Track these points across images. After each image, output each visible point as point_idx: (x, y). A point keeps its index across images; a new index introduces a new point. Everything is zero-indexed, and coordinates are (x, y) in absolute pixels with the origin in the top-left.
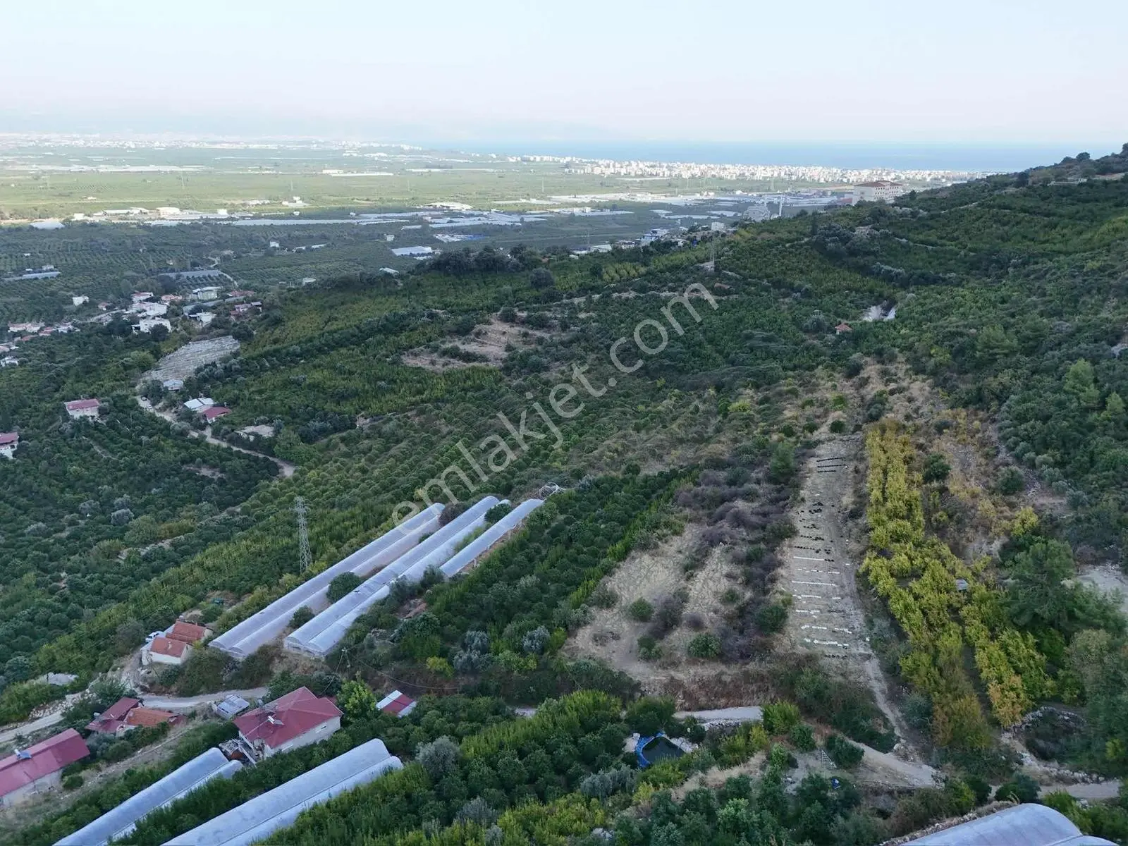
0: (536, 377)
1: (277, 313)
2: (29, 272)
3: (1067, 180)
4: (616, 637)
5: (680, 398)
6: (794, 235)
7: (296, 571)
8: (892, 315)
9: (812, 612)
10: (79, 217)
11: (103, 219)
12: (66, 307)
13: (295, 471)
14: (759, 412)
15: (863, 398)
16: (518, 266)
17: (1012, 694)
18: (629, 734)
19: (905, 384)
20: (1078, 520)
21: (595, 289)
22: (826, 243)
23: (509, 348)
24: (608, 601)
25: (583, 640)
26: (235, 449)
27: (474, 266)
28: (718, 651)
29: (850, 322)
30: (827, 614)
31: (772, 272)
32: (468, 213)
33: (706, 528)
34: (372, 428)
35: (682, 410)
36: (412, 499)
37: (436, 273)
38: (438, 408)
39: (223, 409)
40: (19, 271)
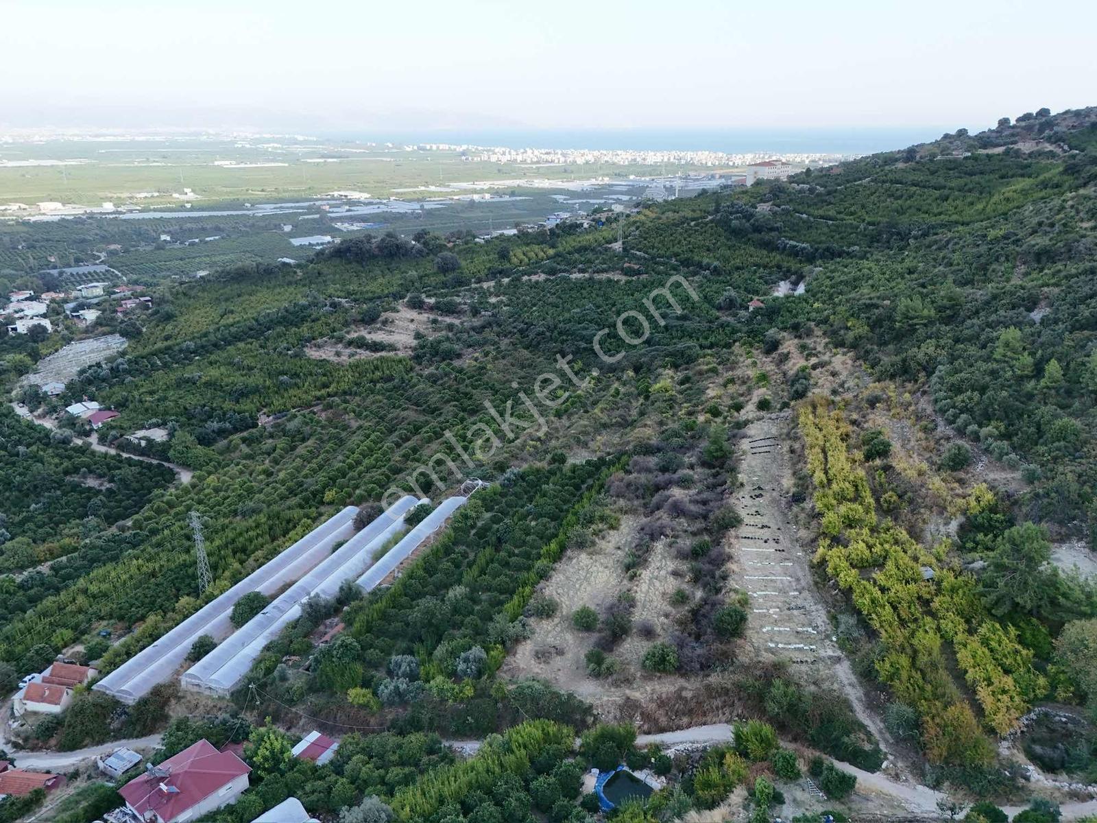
0: (449, 365)
1: (167, 308)
3: (952, 154)
4: (560, 652)
5: (598, 380)
6: (698, 214)
7: (195, 592)
9: (771, 611)
13: (193, 477)
14: (681, 393)
15: (785, 374)
16: (422, 251)
17: (1005, 698)
18: (586, 770)
19: (826, 358)
20: (1037, 496)
21: (503, 273)
22: (732, 220)
23: (418, 336)
24: (547, 611)
25: (523, 658)
26: (125, 455)
27: (376, 252)
28: (677, 664)
29: (762, 298)
30: (788, 612)
31: (680, 251)
32: (366, 201)
33: (644, 520)
34: (276, 426)
35: (603, 393)
36: (322, 503)
37: (337, 261)
38: (345, 402)
39: (110, 413)
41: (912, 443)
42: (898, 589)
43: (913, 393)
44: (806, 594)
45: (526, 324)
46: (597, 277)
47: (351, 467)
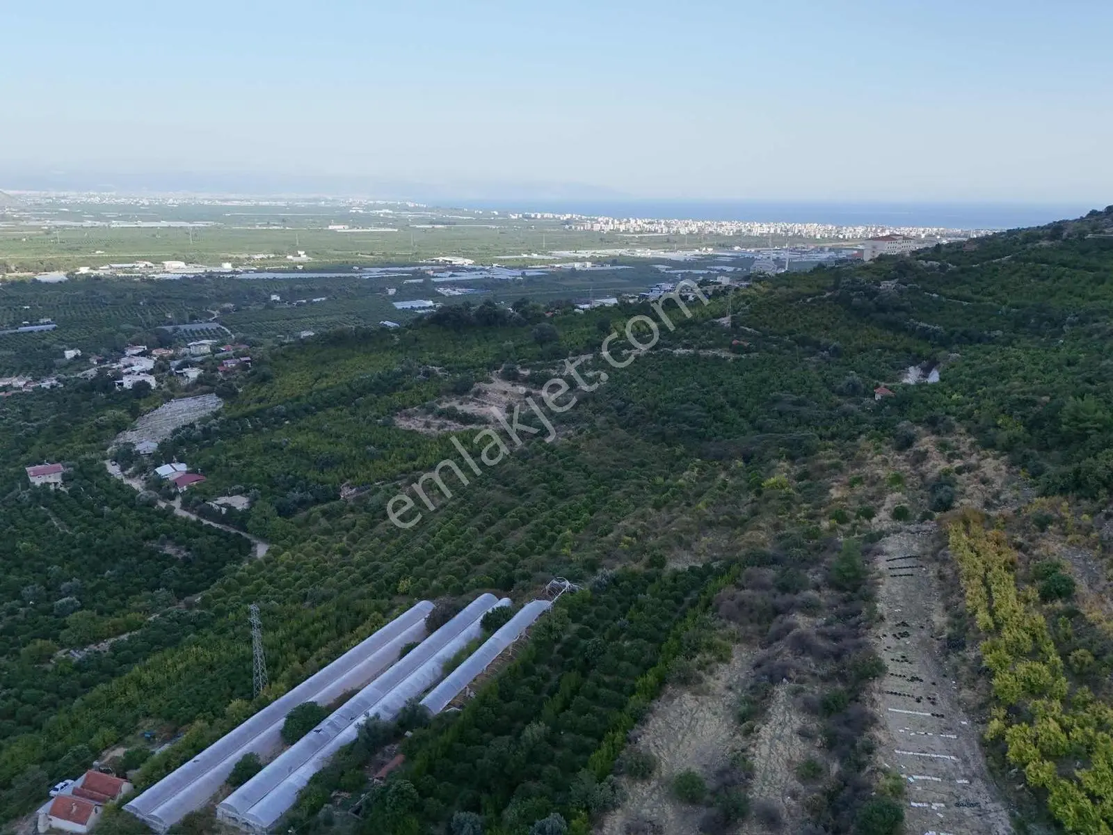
1: (266, 369)
2: (25, 325)
3: (1104, 233)
5: (703, 468)
6: (816, 290)
7: (249, 694)
9: (934, 807)
10: (84, 270)
11: (108, 272)
12: (57, 361)
13: (268, 551)
14: (799, 490)
15: (923, 476)
16: (520, 320)
19: (973, 461)
22: (851, 298)
23: (510, 409)
24: (642, 768)
26: (205, 522)
27: (475, 319)
29: (890, 385)
30: (956, 809)
31: (795, 329)
32: (470, 267)
33: (761, 653)
34: (358, 499)
35: (707, 484)
36: (396, 592)
37: (434, 328)
39: (196, 477)
40: (15, 324)
41: (1104, 583)
43: (1093, 514)
44: (978, 783)
45: (624, 400)
46: (702, 353)
47: (431, 552)
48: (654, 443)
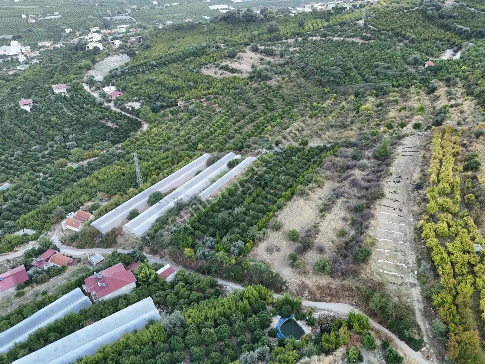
0: (265, 83)
1: (148, 42)
2: (48, 16)
4: (278, 250)
5: (336, 99)
6: (410, 5)
7: (136, 186)
8: (458, 56)
9: (386, 251)
12: (63, 34)
13: (148, 127)
14: (375, 112)
15: (434, 108)
16: (263, 19)
18: (275, 315)
19: (460, 101)
21: (299, 35)
22: (428, 10)
23: (253, 66)
24: (277, 227)
25: (261, 248)
27: (242, 19)
28: (330, 271)
29: (434, 59)
30: (395, 253)
31: (395, 27)
33: (337, 185)
34: (185, 106)
35: (336, 107)
36: (196, 149)
37: (222, 23)
38: (216, 98)
39: (118, 93)
40: (44, 15)
42: (458, 256)
44: (408, 244)
45: (306, 64)
46: (347, 39)
47: (212, 133)
48: (316, 86)
